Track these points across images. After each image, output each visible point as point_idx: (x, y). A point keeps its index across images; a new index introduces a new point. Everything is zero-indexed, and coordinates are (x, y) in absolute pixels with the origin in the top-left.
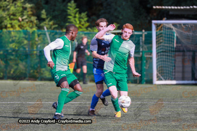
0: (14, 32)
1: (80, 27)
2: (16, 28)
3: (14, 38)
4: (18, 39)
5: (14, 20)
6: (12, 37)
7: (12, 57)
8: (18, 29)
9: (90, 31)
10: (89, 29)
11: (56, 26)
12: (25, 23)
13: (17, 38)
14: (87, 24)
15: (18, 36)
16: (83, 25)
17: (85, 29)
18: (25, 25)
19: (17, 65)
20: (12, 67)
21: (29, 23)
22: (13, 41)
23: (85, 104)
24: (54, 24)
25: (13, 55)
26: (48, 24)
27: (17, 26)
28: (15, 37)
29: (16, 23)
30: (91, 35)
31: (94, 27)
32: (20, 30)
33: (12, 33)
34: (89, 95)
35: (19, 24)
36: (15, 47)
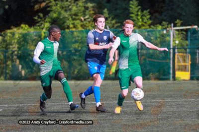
0: (76, 32)
1: (143, 25)
2: (78, 28)
3: (77, 38)
5: (76, 20)
6: (75, 37)
7: (75, 58)
8: (80, 29)
9: (153, 28)
10: (152, 26)
11: (119, 24)
12: (88, 22)
13: (80, 38)
14: (150, 22)
15: (80, 35)
16: (146, 23)
17: (148, 27)
18: (87, 25)
19: (81, 65)
20: (76, 67)
21: (91, 23)
22: (76, 42)
23: (151, 102)
24: (116, 23)
25: (76, 55)
26: (111, 23)
27: (79, 26)
28: (78, 36)
29: (78, 23)
30: (154, 33)
31: (156, 24)
32: (83, 30)
33: (75, 33)
34: (154, 93)
35: (82, 23)
36: (78, 47)
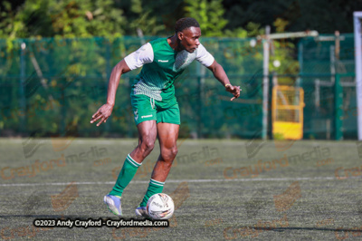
0: (77, 41)
1: (209, 29)
2: (80, 34)
3: (78, 54)
4: (87, 56)
5: (77, 16)
6: (75, 52)
7: (75, 92)
8: (85, 35)
9: (229, 36)
10: (228, 32)
11: (162, 27)
12: (100, 23)
13: (84, 54)
14: (224, 23)
15: (85, 48)
16: (215, 24)
17: (219, 33)
18: (99, 27)
19: (85, 107)
20: (75, 112)
21: (107, 23)
22: (76, 61)
23: (222, 183)
24: (158, 23)
25: (76, 88)
26: (146, 25)
27: (82, 29)
28: (81, 50)
29: (81, 24)
30: (231, 44)
31: (237, 27)
32: (90, 36)
33: (75, 45)
34: (229, 165)
35: (88, 24)
36: (81, 71)
